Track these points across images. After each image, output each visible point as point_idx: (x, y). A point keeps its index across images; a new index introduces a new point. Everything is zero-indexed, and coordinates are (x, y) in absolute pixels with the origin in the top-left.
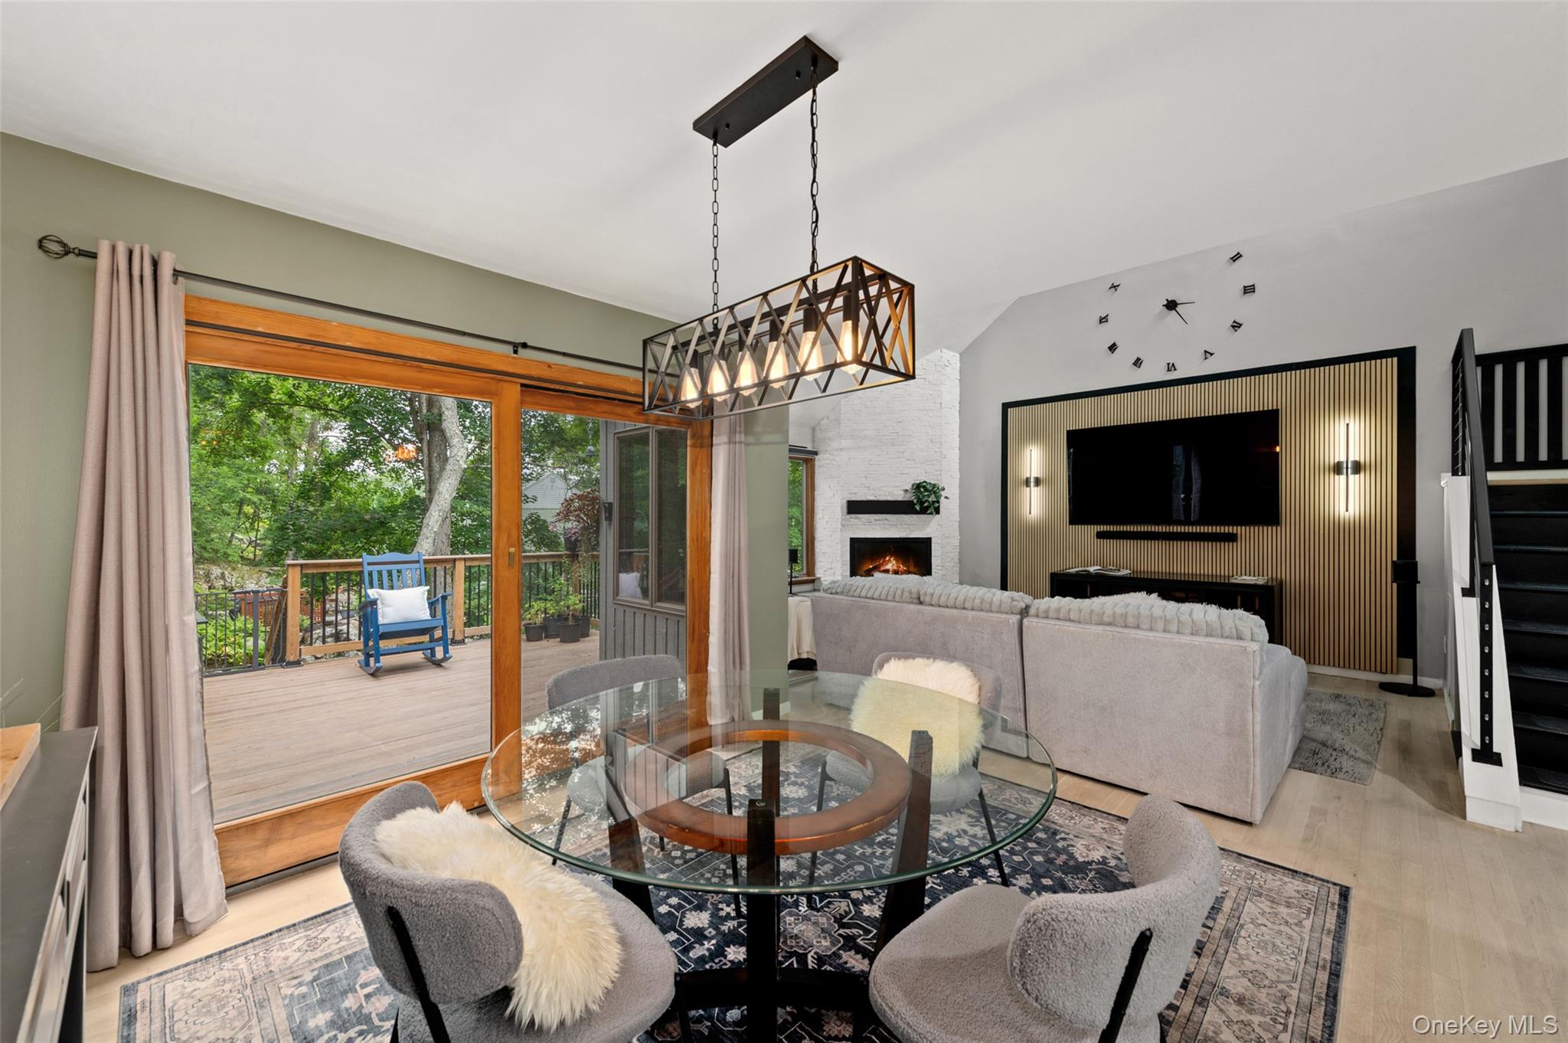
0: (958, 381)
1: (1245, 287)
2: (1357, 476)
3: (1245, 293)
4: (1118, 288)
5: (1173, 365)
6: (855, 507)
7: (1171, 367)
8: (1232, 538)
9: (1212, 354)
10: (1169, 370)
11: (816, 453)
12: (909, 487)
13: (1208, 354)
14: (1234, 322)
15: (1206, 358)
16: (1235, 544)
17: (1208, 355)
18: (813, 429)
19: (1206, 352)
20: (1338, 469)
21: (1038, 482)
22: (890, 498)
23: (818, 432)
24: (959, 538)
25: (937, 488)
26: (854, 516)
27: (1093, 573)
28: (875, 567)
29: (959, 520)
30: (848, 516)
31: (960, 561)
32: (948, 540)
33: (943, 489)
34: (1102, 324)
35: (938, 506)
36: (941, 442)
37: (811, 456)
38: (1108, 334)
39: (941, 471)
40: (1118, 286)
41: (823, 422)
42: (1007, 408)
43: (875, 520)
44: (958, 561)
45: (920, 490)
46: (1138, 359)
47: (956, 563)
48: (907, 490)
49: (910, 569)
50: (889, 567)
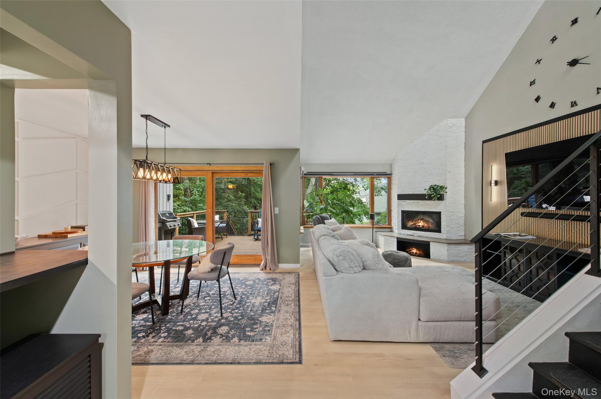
0: (464, 132)
4: (541, 62)
5: (575, 102)
6: (401, 197)
7: (574, 104)
10: (573, 106)
11: (391, 174)
12: (428, 188)
13: (599, 90)
15: (598, 93)
21: (496, 183)
22: (419, 193)
23: (392, 165)
24: (464, 213)
25: (442, 188)
26: (403, 201)
27: (502, 236)
28: (414, 224)
29: (464, 203)
30: (400, 201)
31: (465, 224)
32: (452, 213)
33: (446, 188)
34: (532, 86)
35: (440, 197)
36: (446, 165)
37: (388, 176)
38: (535, 91)
39: (446, 179)
40: (541, 60)
41: (393, 161)
42: (484, 143)
43: (413, 203)
44: (463, 224)
45: (431, 189)
46: (553, 103)
47: (461, 225)
48: (426, 189)
49: (430, 226)
50: (420, 224)
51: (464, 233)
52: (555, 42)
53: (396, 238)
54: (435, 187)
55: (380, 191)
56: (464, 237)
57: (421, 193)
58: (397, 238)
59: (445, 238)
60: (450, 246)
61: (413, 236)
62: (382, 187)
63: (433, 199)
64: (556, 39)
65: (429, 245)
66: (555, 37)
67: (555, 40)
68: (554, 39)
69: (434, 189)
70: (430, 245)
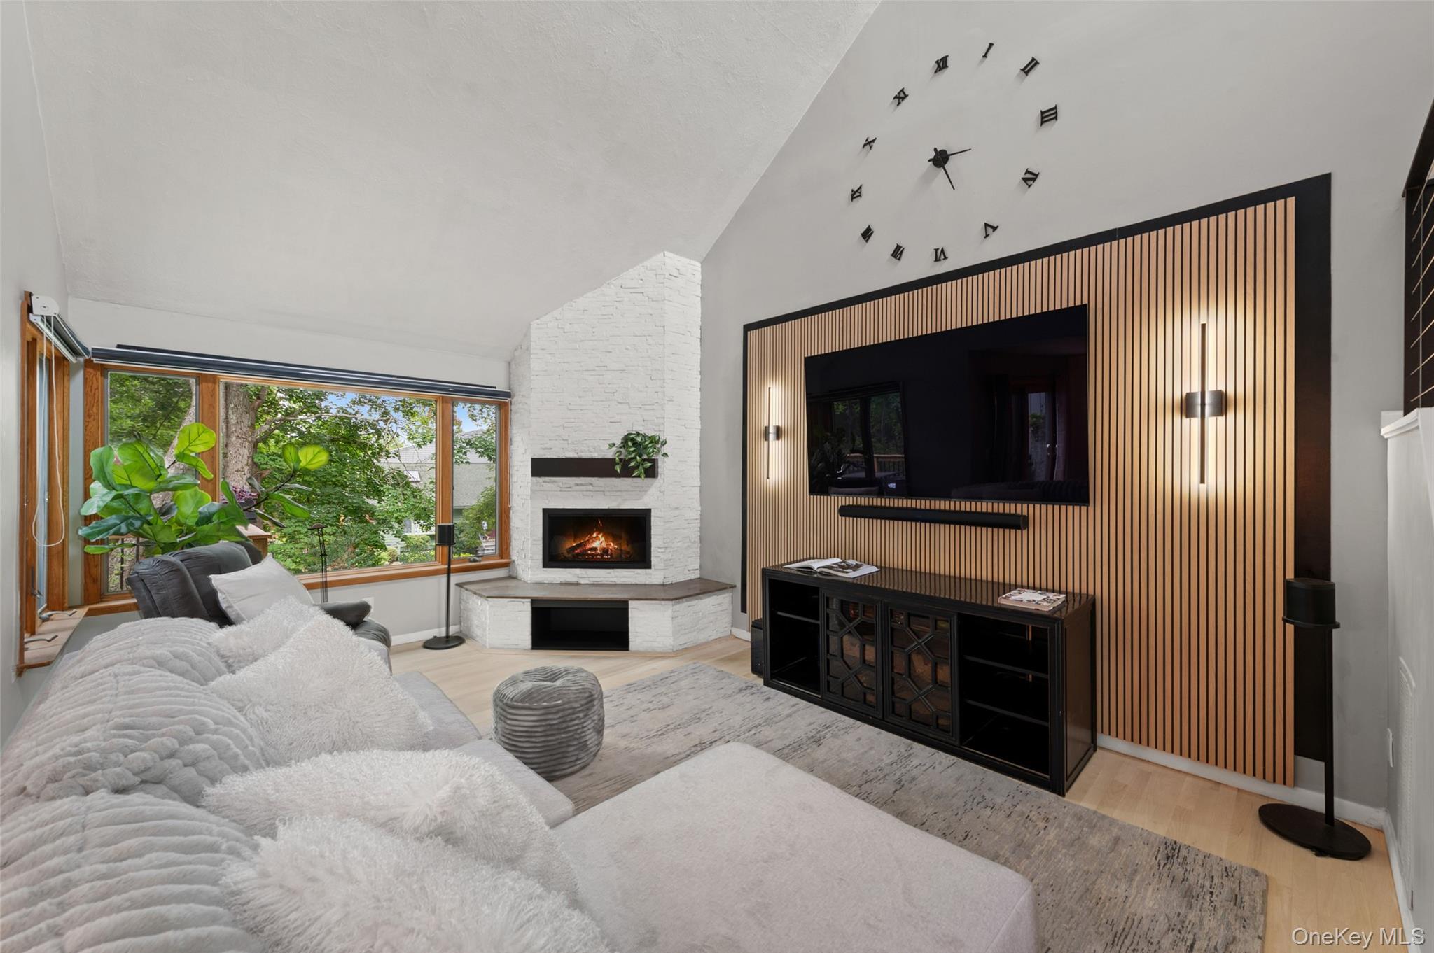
0: (700, 298)
1: (1042, 113)
2: (1221, 419)
3: (1042, 123)
4: (874, 145)
5: (942, 251)
6: (542, 468)
7: (940, 255)
8: (1018, 523)
9: (995, 228)
10: (937, 260)
11: (508, 395)
12: (618, 442)
13: (990, 228)
14: (1028, 172)
15: (987, 236)
16: (1025, 532)
17: (990, 230)
18: (509, 363)
19: (986, 225)
20: (1187, 406)
21: (779, 433)
22: (596, 455)
23: (513, 366)
24: (700, 509)
25: (654, 440)
26: (547, 479)
27: (816, 573)
28: (579, 546)
29: (699, 484)
30: (540, 480)
31: (700, 539)
32: (677, 512)
33: (664, 443)
34: (854, 200)
35: (650, 466)
36: (664, 379)
37: (500, 400)
38: (861, 214)
39: (664, 418)
40: (873, 141)
41: (517, 354)
42: (750, 330)
43: (577, 485)
44: (698, 540)
45: (627, 444)
46: (898, 247)
47: (695, 542)
48: (614, 444)
49: (623, 548)
50: (597, 544)
51: (698, 561)
52: (905, 103)
53: (529, 600)
54: (639, 439)
55: (464, 451)
56: (698, 571)
57: (600, 457)
58: (534, 601)
59: (662, 583)
60: (678, 606)
61: (577, 584)
62: (470, 441)
63: (635, 474)
64: (906, 96)
65: (627, 609)
66: (902, 91)
67: (903, 99)
68: (901, 97)
69: (635, 444)
70: (630, 610)
